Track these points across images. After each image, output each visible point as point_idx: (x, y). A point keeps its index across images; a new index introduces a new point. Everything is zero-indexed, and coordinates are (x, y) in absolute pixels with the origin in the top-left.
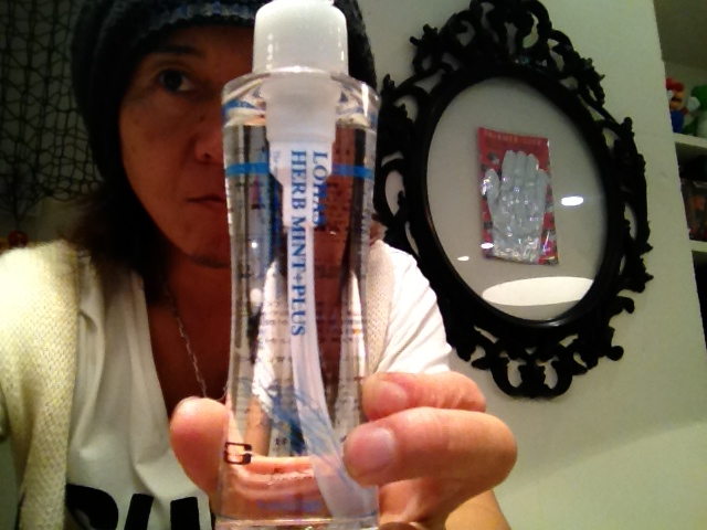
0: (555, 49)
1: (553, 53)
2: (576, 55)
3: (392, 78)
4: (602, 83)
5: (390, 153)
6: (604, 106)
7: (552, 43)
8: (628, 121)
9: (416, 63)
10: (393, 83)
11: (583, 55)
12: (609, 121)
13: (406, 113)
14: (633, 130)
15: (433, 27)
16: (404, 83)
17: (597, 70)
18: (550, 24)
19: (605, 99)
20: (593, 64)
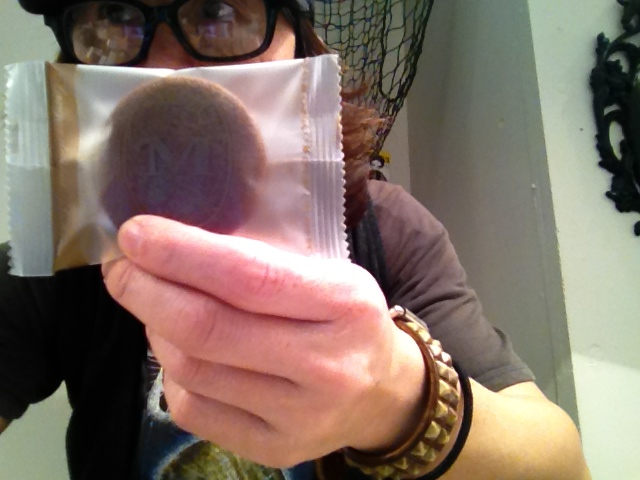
3: (606, 36)
5: (609, 104)
9: (625, 22)
10: (608, 40)
13: (620, 68)
16: (616, 41)
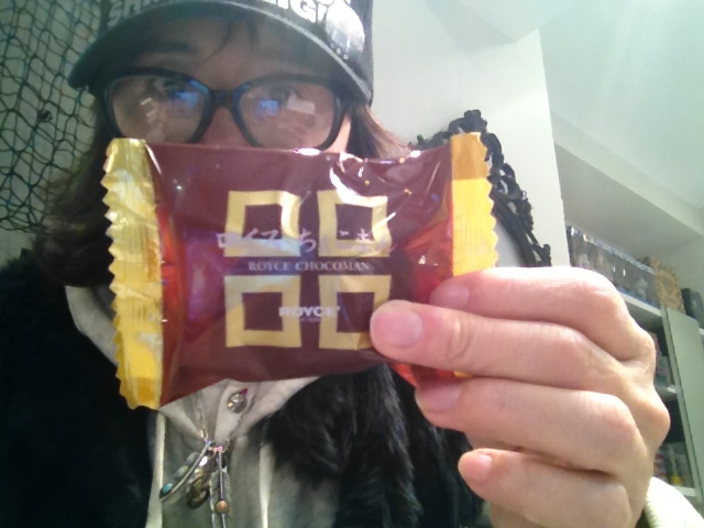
0: (504, 178)
1: (503, 182)
2: (516, 186)
4: (533, 213)
6: (533, 232)
7: (502, 173)
8: (547, 247)
11: (522, 188)
12: (536, 246)
14: (551, 255)
15: (425, 138)
17: (530, 201)
18: (502, 158)
19: (534, 226)
20: (528, 196)
